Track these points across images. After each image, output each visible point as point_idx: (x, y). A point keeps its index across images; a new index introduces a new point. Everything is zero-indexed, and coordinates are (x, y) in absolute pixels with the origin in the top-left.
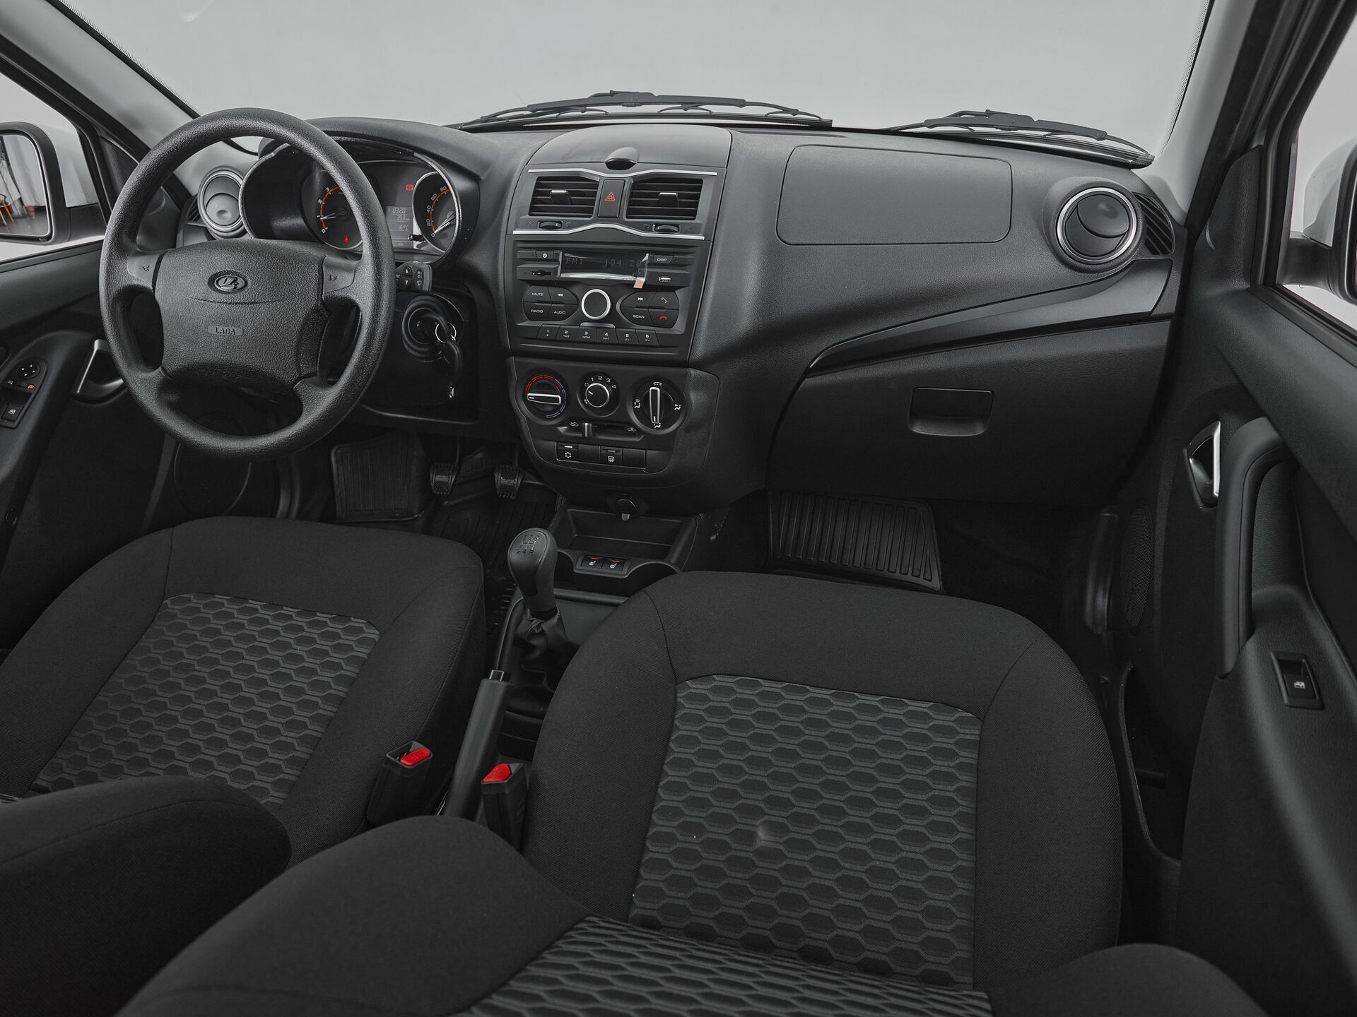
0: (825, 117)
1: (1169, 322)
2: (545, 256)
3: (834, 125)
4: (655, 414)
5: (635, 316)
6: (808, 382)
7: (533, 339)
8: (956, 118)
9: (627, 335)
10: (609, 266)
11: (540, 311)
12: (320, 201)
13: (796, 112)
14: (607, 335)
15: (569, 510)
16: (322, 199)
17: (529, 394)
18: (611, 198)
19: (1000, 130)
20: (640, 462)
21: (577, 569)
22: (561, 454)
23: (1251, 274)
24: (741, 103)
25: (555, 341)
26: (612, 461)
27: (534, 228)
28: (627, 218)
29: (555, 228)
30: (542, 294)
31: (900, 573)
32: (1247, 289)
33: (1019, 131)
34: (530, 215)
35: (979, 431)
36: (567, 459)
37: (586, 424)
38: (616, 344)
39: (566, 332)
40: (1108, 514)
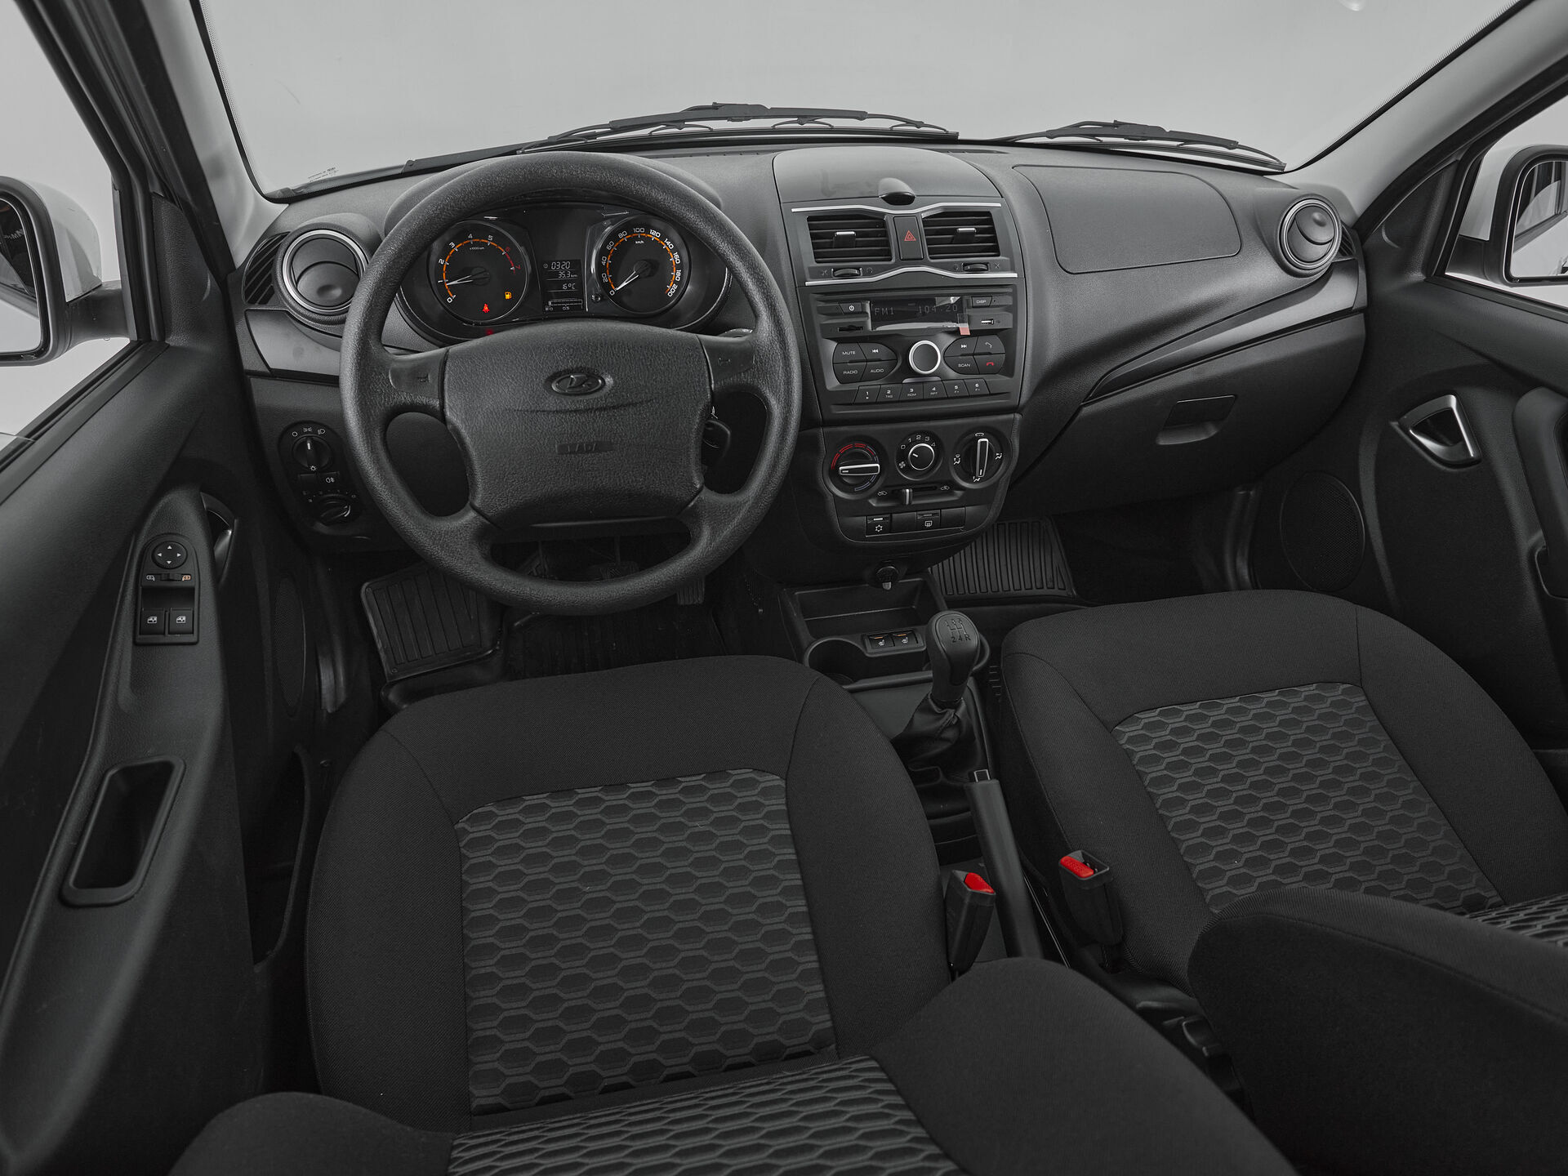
0: (951, 130)
1: (1362, 314)
2: (852, 308)
3: (959, 138)
4: (981, 467)
5: (960, 365)
6: (1086, 410)
7: (850, 404)
8: (1074, 129)
9: (956, 387)
10: (924, 313)
11: (854, 372)
12: (441, 261)
13: (919, 124)
14: (934, 389)
15: (796, 593)
16: (444, 259)
17: (841, 468)
18: (909, 237)
19: (1127, 140)
20: (959, 521)
21: (869, 653)
22: (870, 529)
23: (1426, 269)
24: (861, 116)
25: (876, 403)
26: (929, 525)
27: (828, 277)
28: (931, 258)
29: (853, 276)
30: (854, 353)
31: (1048, 588)
32: (1425, 280)
33: (1149, 141)
34: (818, 262)
35: (1213, 432)
36: (877, 533)
37: (908, 491)
38: (944, 398)
39: (889, 392)
40: (1241, 493)
